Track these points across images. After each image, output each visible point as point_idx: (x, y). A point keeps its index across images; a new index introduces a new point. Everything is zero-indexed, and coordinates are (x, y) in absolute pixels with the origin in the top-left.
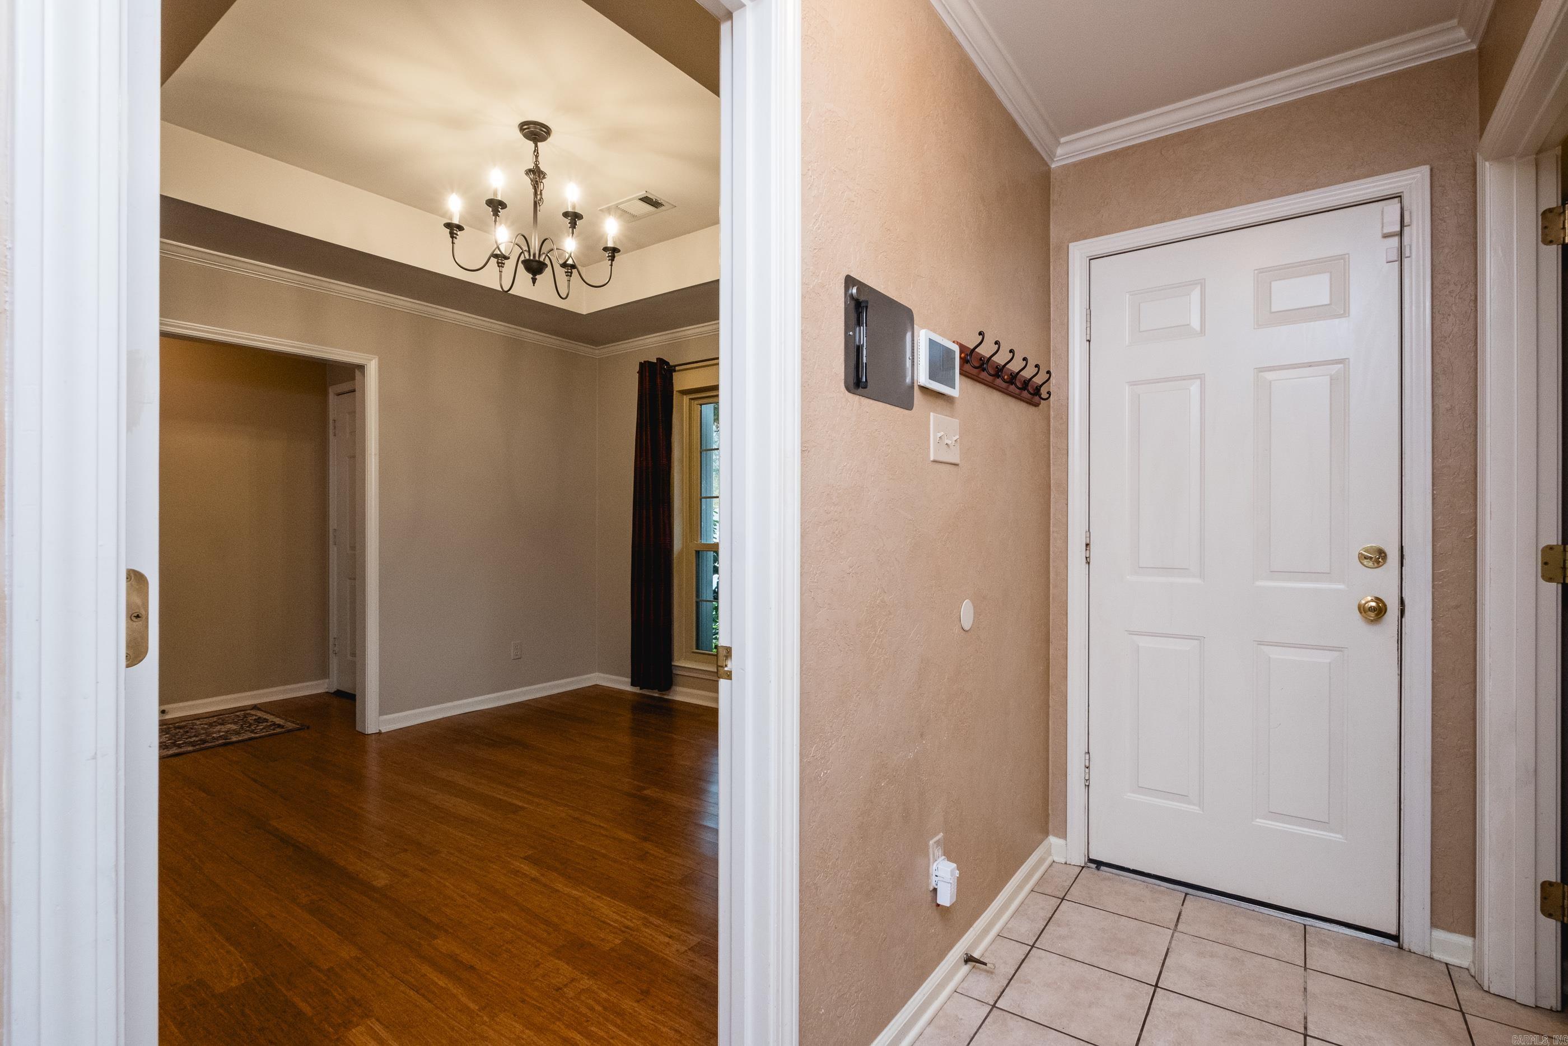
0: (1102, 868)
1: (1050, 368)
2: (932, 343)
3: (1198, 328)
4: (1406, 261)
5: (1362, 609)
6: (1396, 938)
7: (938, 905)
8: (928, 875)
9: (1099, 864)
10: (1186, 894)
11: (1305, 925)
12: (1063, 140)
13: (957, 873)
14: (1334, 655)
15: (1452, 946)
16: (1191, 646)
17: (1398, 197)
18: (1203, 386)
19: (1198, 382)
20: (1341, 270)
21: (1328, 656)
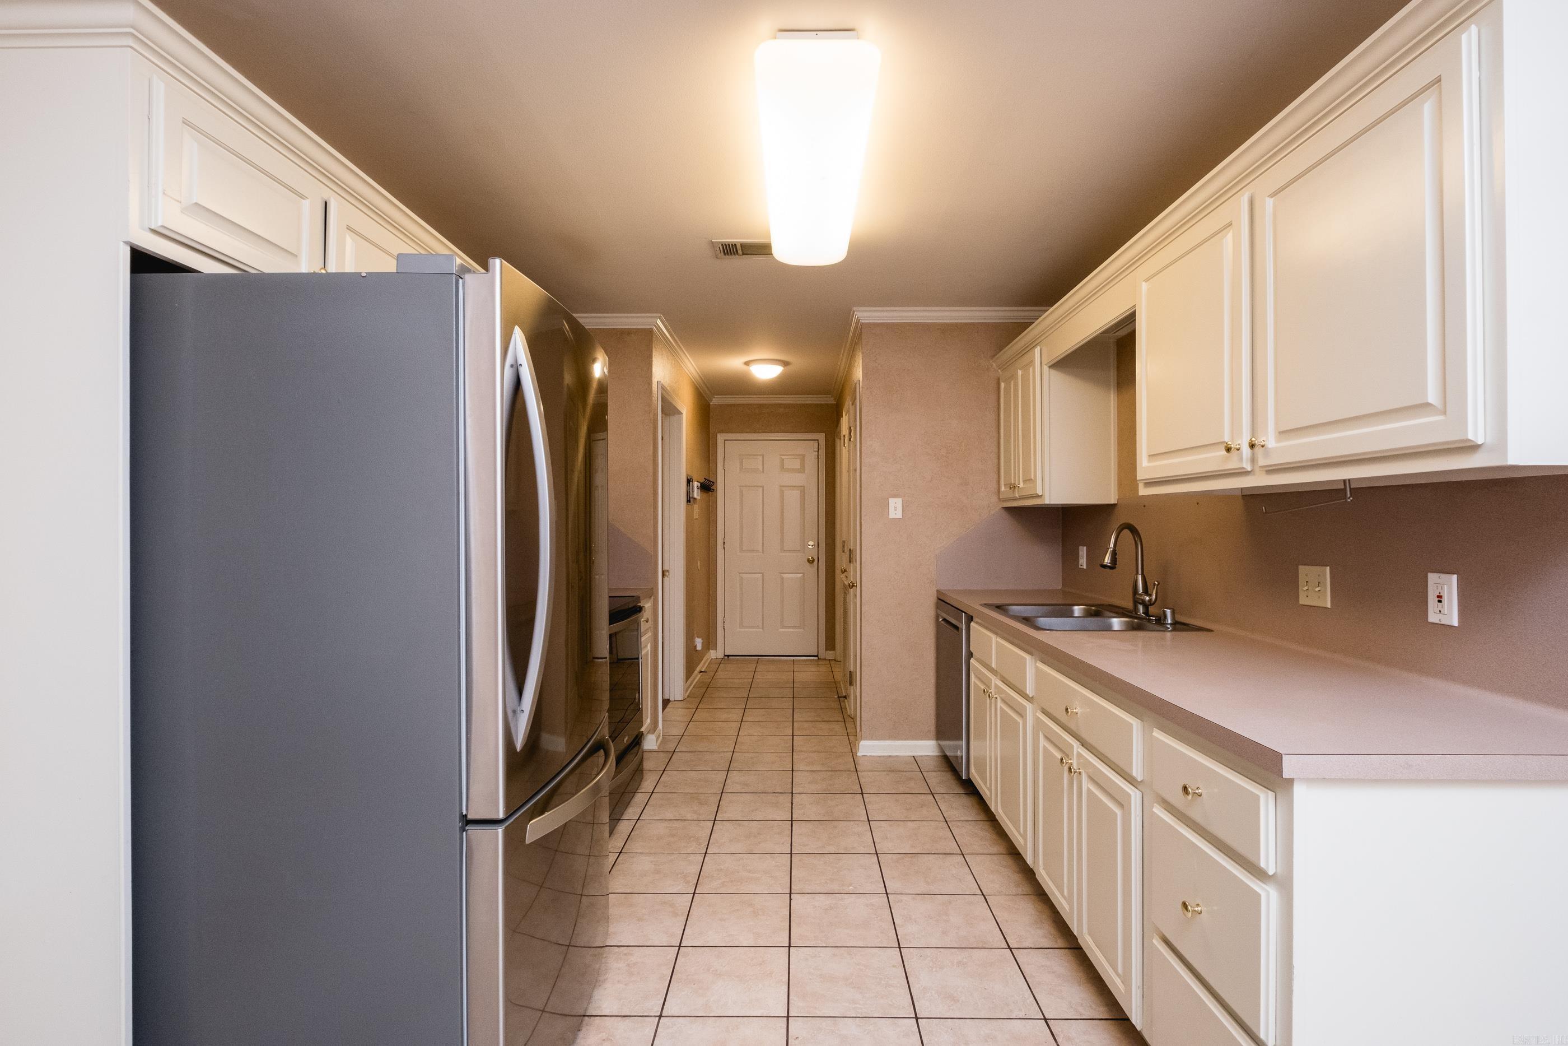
0: (730, 657)
1: (711, 479)
2: (697, 485)
3: (761, 470)
4: (819, 460)
5: (809, 560)
6: (817, 656)
7: (697, 650)
8: (694, 642)
9: (728, 656)
10: (758, 659)
11: (794, 659)
12: (715, 396)
13: (700, 643)
14: (801, 575)
15: (830, 655)
16: (760, 575)
17: (818, 440)
18: (763, 490)
19: (762, 488)
20: (802, 459)
21: (798, 576)
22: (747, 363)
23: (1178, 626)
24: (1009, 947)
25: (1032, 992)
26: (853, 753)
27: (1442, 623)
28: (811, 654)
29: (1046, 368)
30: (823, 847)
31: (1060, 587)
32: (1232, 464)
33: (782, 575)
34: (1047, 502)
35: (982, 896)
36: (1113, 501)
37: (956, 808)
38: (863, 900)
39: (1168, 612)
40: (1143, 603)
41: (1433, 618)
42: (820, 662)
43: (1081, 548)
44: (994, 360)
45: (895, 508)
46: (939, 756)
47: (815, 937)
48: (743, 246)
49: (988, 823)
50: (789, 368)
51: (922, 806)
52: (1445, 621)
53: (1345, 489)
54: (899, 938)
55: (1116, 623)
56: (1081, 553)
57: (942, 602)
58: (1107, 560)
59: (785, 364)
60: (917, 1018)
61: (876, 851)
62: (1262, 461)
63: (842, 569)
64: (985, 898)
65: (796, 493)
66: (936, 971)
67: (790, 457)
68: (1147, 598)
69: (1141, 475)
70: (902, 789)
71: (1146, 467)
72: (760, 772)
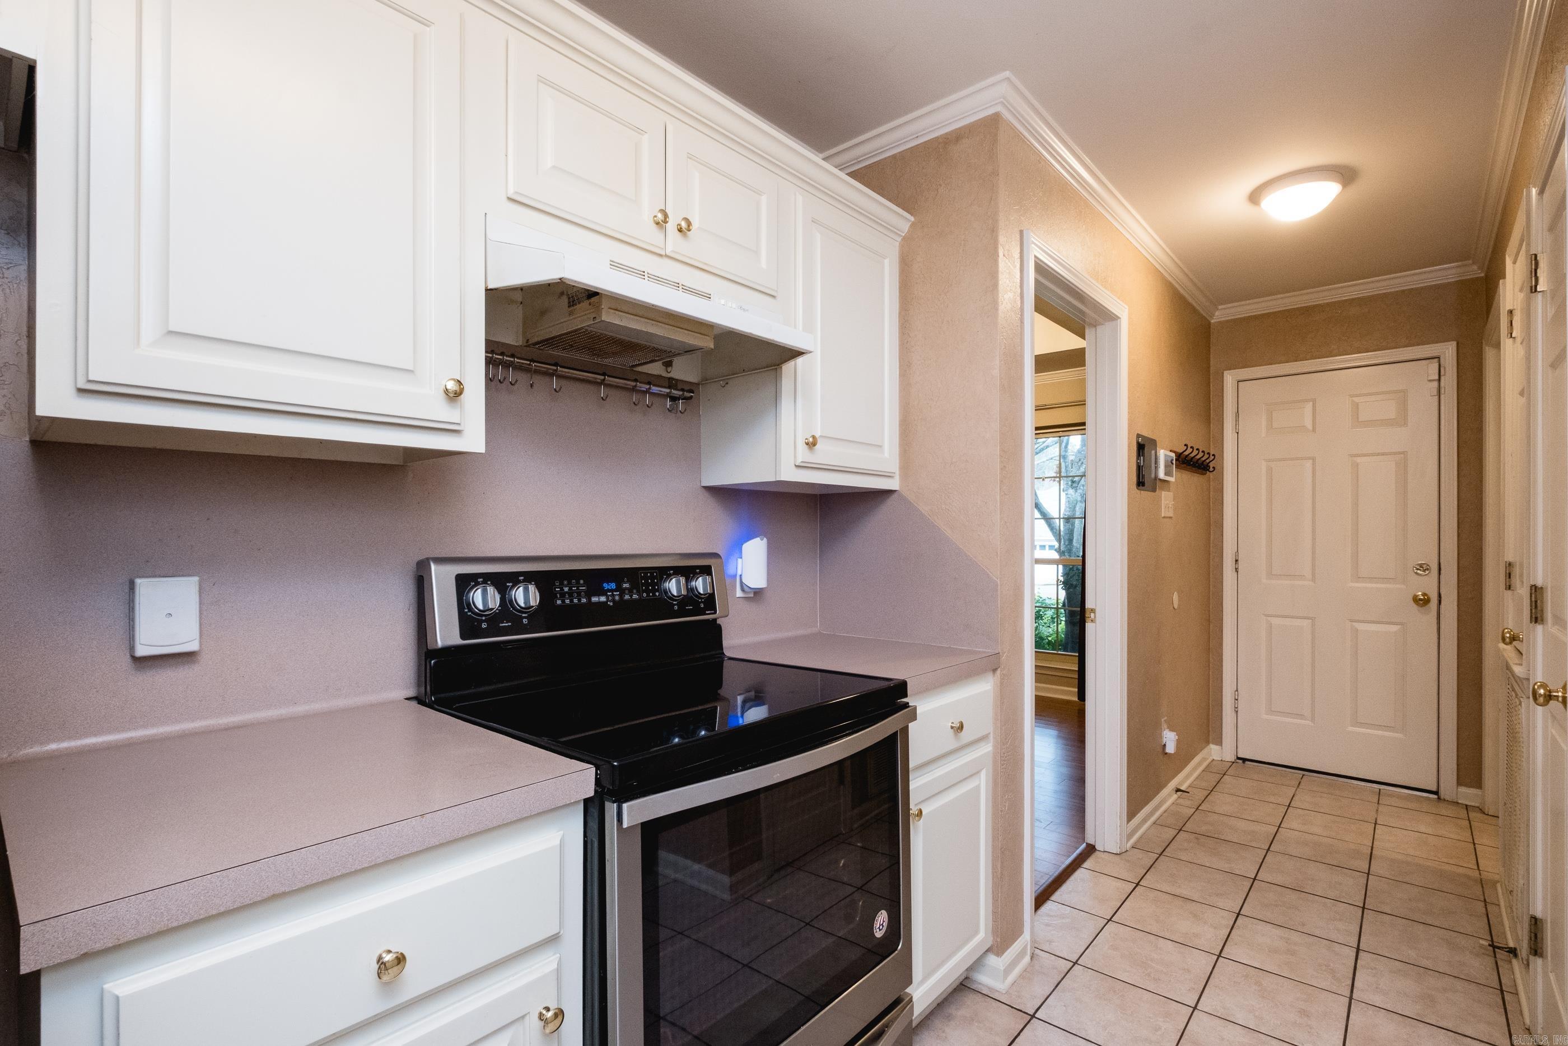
0: (1247, 762)
1: (1210, 450)
2: (1166, 455)
3: (1311, 428)
4: (1442, 396)
5: (1416, 600)
6: (1436, 793)
7: (1166, 754)
8: (1161, 737)
9: (1244, 760)
10: (1303, 775)
11: (1380, 789)
12: (1220, 307)
13: (1177, 737)
14: (1398, 627)
15: (1467, 795)
16: (1306, 623)
17: (1439, 356)
18: (1314, 464)
19: (1311, 461)
20: (1402, 399)
21: (1394, 628)
22: (1256, 195)
28: (1420, 785)
33: (1354, 624)
63: (1503, 633)
65: (1388, 467)
67: (1373, 398)
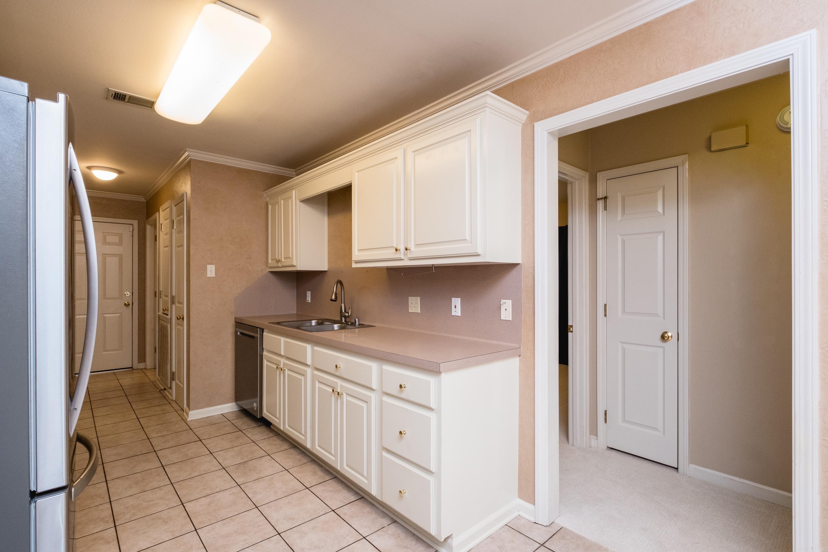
5: (125, 304)
6: (132, 368)
14: (119, 314)
15: (142, 366)
17: (132, 225)
20: (121, 236)
21: (118, 315)
22: (89, 168)
23: (360, 325)
24: (307, 488)
25: (324, 502)
26: (185, 421)
27: (456, 315)
28: (127, 367)
29: (298, 202)
30: (190, 474)
31: (296, 312)
32: (397, 256)
33: (104, 315)
34: (299, 269)
35: (286, 471)
36: (326, 269)
37: (256, 434)
38: (227, 493)
39: (357, 319)
40: (345, 317)
41: (453, 314)
42: (134, 371)
43: (308, 292)
44: (265, 192)
45: (211, 271)
46: (239, 410)
47: (209, 519)
48: (131, 97)
49: (276, 437)
50: (122, 175)
51: (238, 438)
52: (457, 315)
53: (433, 267)
54: (254, 503)
55: (336, 327)
56: (308, 295)
57: (239, 324)
58: (333, 297)
59: (119, 172)
60: (279, 534)
61: (223, 467)
62: (409, 256)
63: (163, 309)
64: (288, 471)
65: (116, 259)
66: (279, 511)
67: (111, 234)
68: (347, 315)
69: (354, 258)
70: (223, 433)
71: (356, 255)
72: (126, 445)
